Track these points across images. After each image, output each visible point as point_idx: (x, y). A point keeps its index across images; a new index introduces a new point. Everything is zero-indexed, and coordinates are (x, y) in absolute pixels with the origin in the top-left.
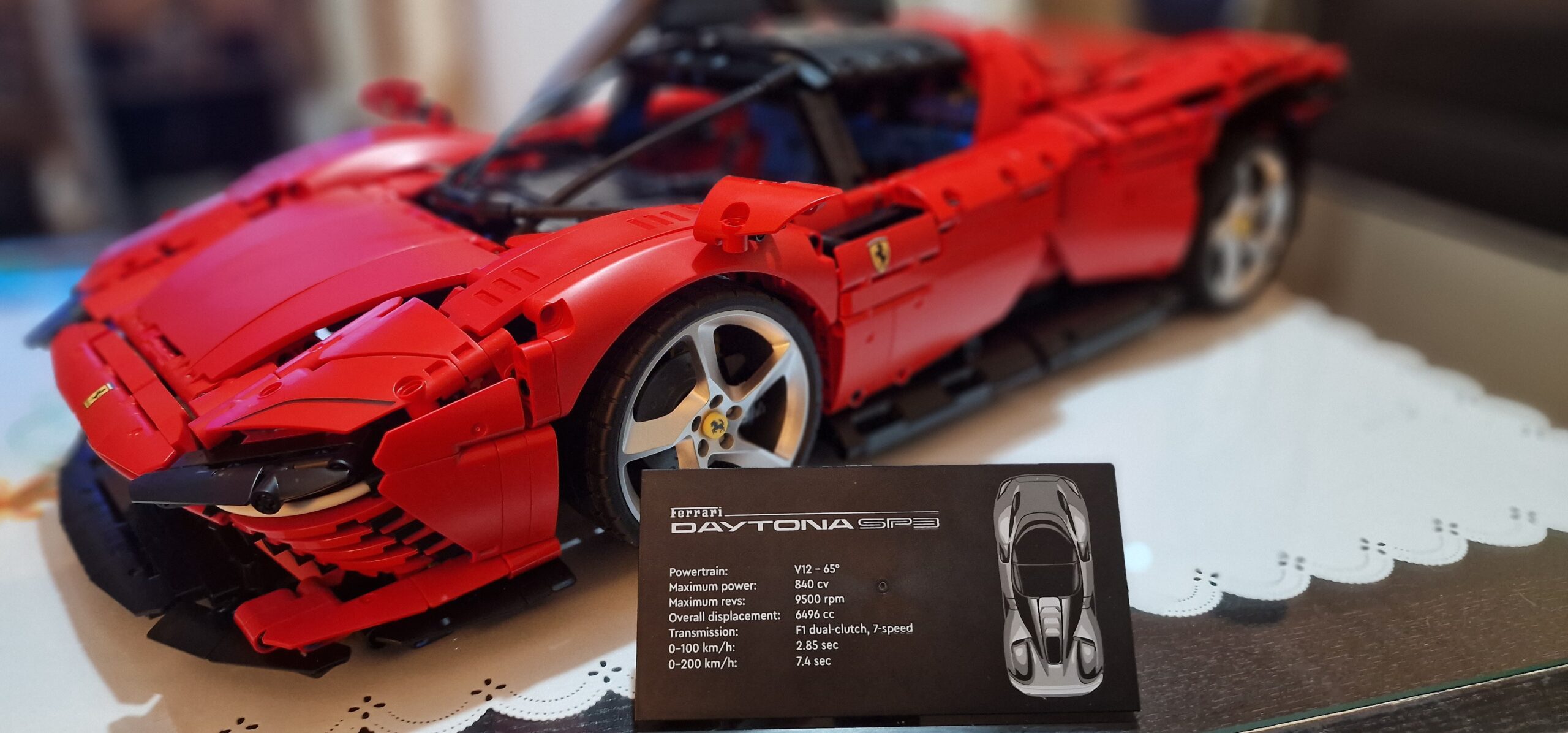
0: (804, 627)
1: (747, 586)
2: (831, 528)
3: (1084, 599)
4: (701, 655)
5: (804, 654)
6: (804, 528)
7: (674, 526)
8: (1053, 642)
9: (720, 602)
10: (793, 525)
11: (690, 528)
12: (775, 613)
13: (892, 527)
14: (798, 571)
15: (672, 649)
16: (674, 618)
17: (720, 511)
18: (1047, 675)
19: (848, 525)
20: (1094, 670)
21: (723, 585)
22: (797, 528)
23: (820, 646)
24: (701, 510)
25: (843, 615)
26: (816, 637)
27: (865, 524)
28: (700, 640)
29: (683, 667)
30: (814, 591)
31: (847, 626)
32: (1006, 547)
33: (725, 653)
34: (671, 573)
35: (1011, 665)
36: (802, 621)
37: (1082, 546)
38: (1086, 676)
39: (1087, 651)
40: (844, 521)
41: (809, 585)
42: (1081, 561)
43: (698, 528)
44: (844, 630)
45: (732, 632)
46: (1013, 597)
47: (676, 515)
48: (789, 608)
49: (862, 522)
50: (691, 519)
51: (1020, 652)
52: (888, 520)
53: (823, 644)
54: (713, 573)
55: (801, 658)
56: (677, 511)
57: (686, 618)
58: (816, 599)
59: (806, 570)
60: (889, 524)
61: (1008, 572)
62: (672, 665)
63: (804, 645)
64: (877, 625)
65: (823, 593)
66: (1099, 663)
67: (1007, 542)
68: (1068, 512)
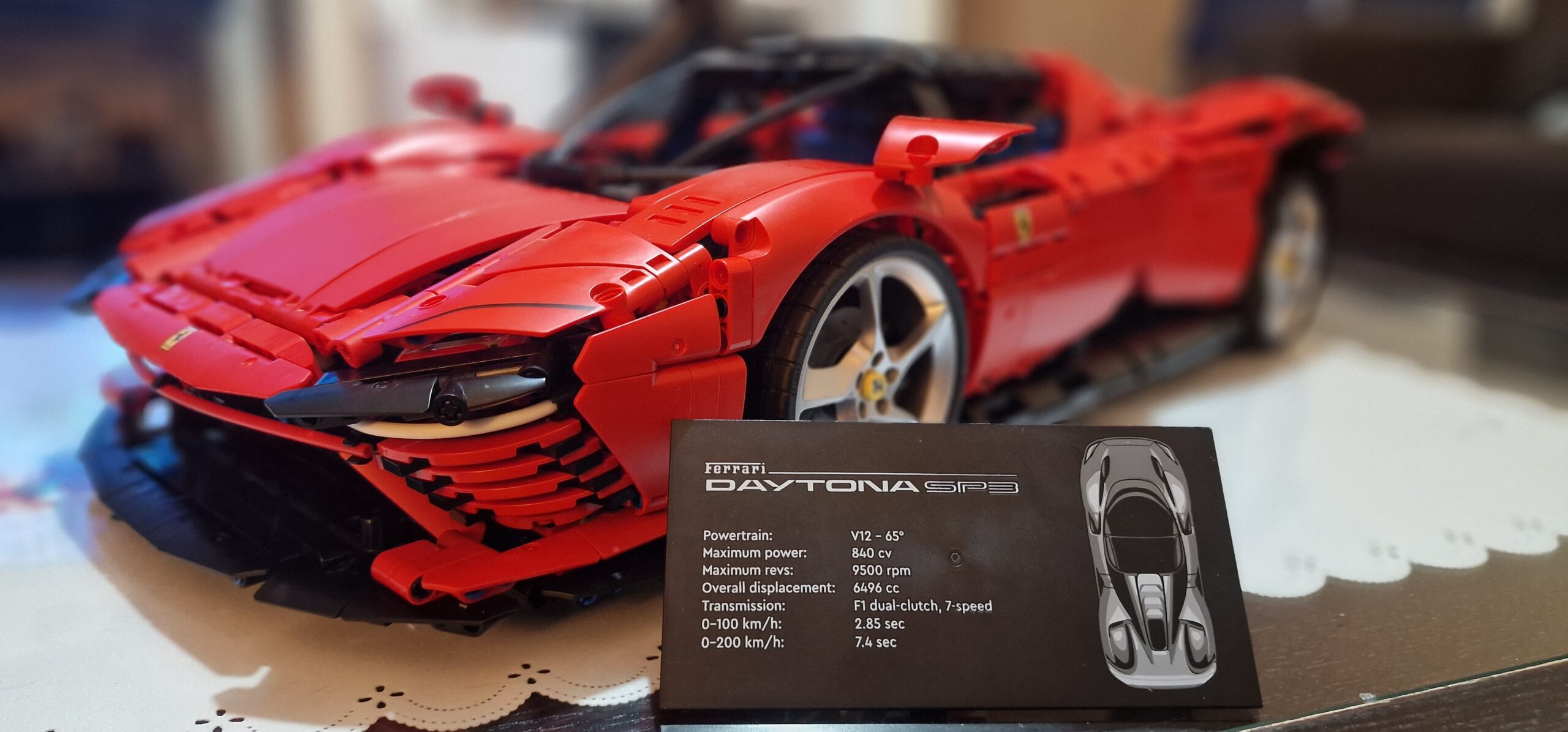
0: (863, 602)
1: (794, 553)
2: (893, 490)
3: (1189, 577)
4: (741, 633)
5: (865, 633)
6: (861, 489)
7: (709, 482)
8: (1156, 625)
9: (763, 571)
10: (849, 486)
11: (728, 485)
12: (829, 585)
13: (964, 491)
14: (855, 538)
15: (706, 624)
16: (708, 588)
17: (763, 467)
18: (1152, 662)
19: (912, 488)
20: (1206, 657)
21: (766, 552)
22: (853, 489)
23: (883, 625)
24: (741, 466)
25: (908, 590)
26: (878, 614)
27: (933, 487)
28: (739, 615)
29: (719, 646)
30: (875, 561)
31: (914, 602)
32: (1097, 517)
33: (769, 631)
34: (705, 536)
35: (1108, 651)
36: (861, 596)
37: (1183, 518)
38: (1197, 665)
39: (1196, 636)
40: (908, 483)
41: (869, 553)
42: (1182, 534)
43: (737, 486)
44: (912, 607)
45: (777, 606)
46: (1107, 572)
47: (712, 471)
48: (846, 580)
49: (929, 485)
50: (730, 475)
51: (1119, 635)
52: (959, 483)
53: (887, 622)
54: (755, 538)
55: (860, 638)
56: (713, 466)
57: (722, 589)
58: (876, 570)
59: (865, 537)
60: (961, 487)
61: (1100, 545)
62: (705, 643)
63: (864, 623)
64: (950, 602)
65: (886, 563)
66: (1211, 651)
67: (1097, 511)
68: (1164, 480)
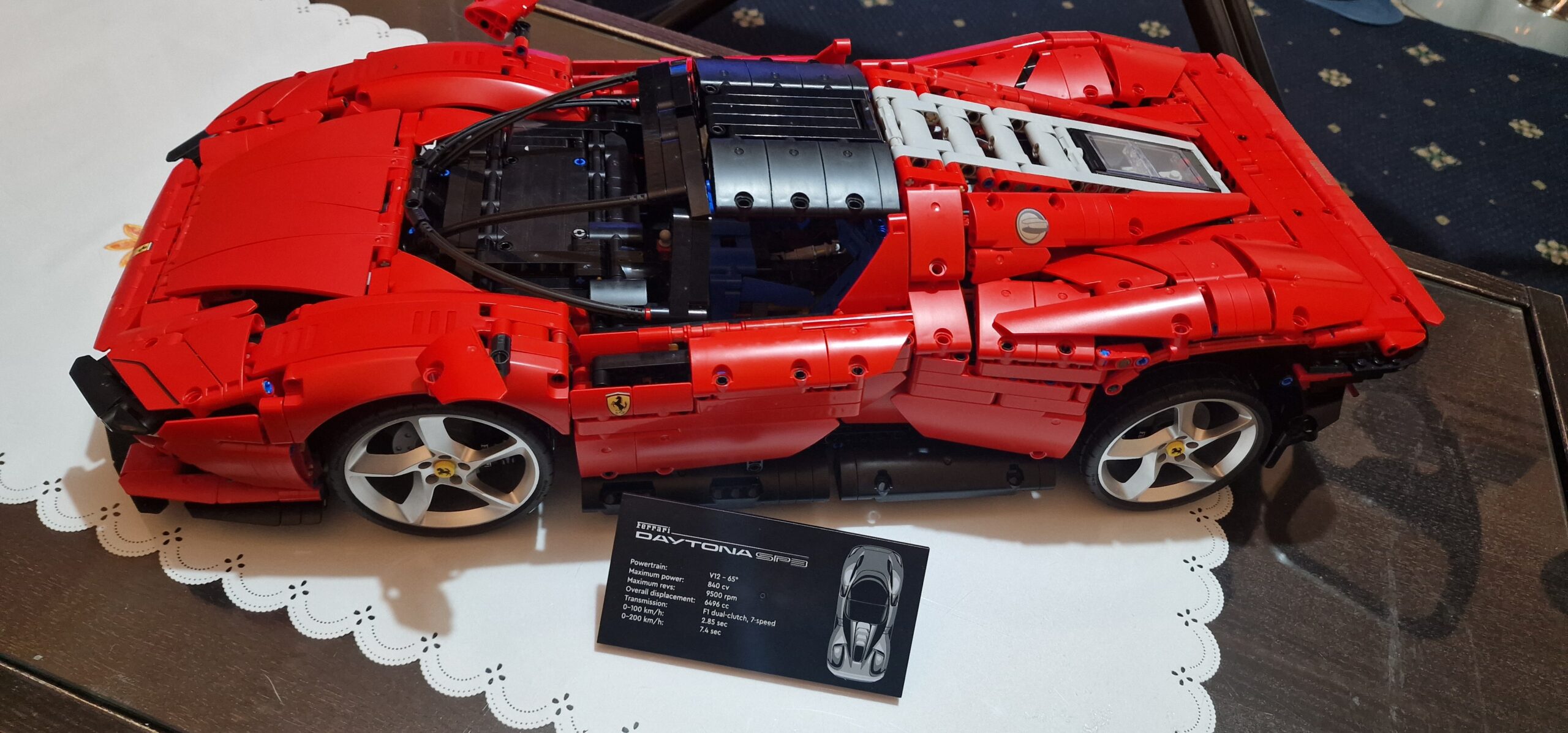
0: (708, 610)
1: (678, 579)
2: (738, 554)
3: (886, 628)
4: (642, 614)
5: (705, 626)
6: (721, 551)
7: (638, 533)
8: (859, 649)
9: (659, 585)
10: (714, 548)
11: (648, 536)
12: (692, 599)
13: (777, 561)
14: (712, 576)
15: (625, 607)
16: (629, 589)
17: (669, 530)
18: (851, 666)
19: (749, 554)
20: (880, 669)
21: (663, 576)
22: (716, 550)
23: (716, 623)
24: (657, 527)
25: (733, 608)
26: (714, 617)
27: (761, 556)
28: (643, 605)
29: (630, 619)
30: (719, 590)
31: (735, 614)
32: (846, 588)
33: (657, 616)
34: (632, 562)
35: (830, 656)
36: (708, 607)
37: (894, 597)
38: (874, 672)
39: (879, 658)
40: (747, 551)
41: (717, 586)
42: (890, 606)
43: (653, 538)
44: (733, 617)
45: (664, 604)
46: (842, 618)
47: (640, 527)
48: (701, 597)
49: (758, 554)
50: (650, 531)
51: (838, 650)
52: (775, 556)
53: (718, 622)
54: (658, 567)
55: (703, 628)
56: (641, 524)
57: (636, 591)
58: (719, 595)
59: (717, 577)
60: (776, 559)
61: (843, 603)
62: (624, 616)
63: (706, 621)
64: (754, 618)
65: (725, 592)
66: (884, 667)
67: (847, 585)
68: (891, 574)
